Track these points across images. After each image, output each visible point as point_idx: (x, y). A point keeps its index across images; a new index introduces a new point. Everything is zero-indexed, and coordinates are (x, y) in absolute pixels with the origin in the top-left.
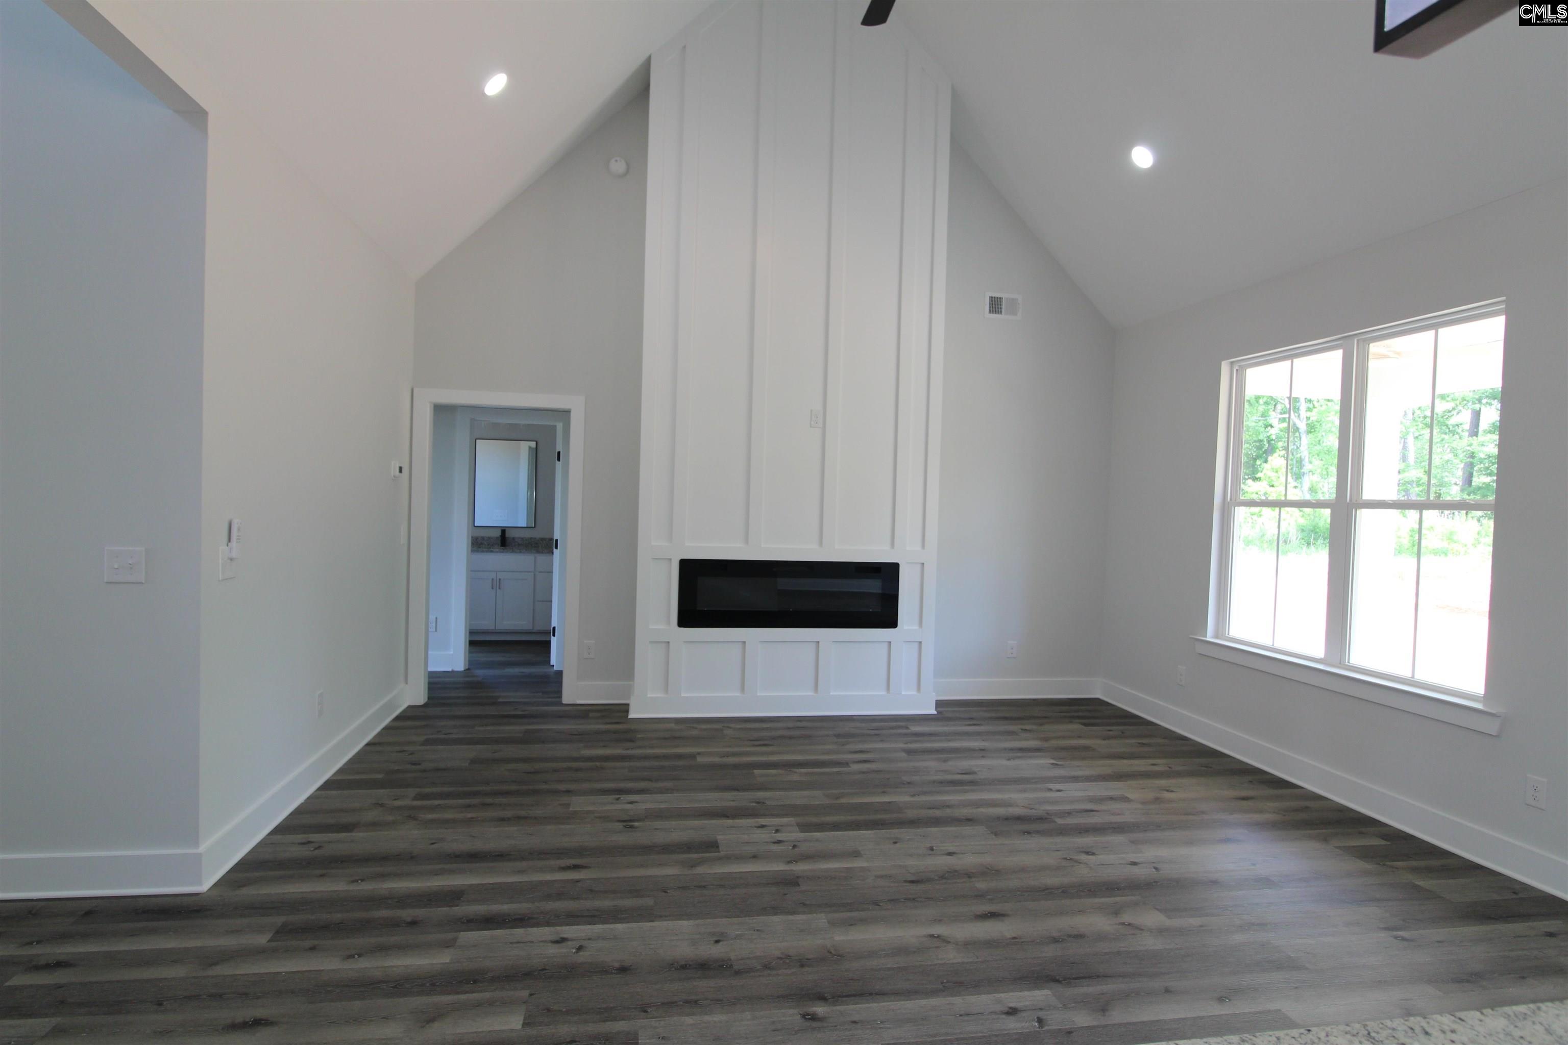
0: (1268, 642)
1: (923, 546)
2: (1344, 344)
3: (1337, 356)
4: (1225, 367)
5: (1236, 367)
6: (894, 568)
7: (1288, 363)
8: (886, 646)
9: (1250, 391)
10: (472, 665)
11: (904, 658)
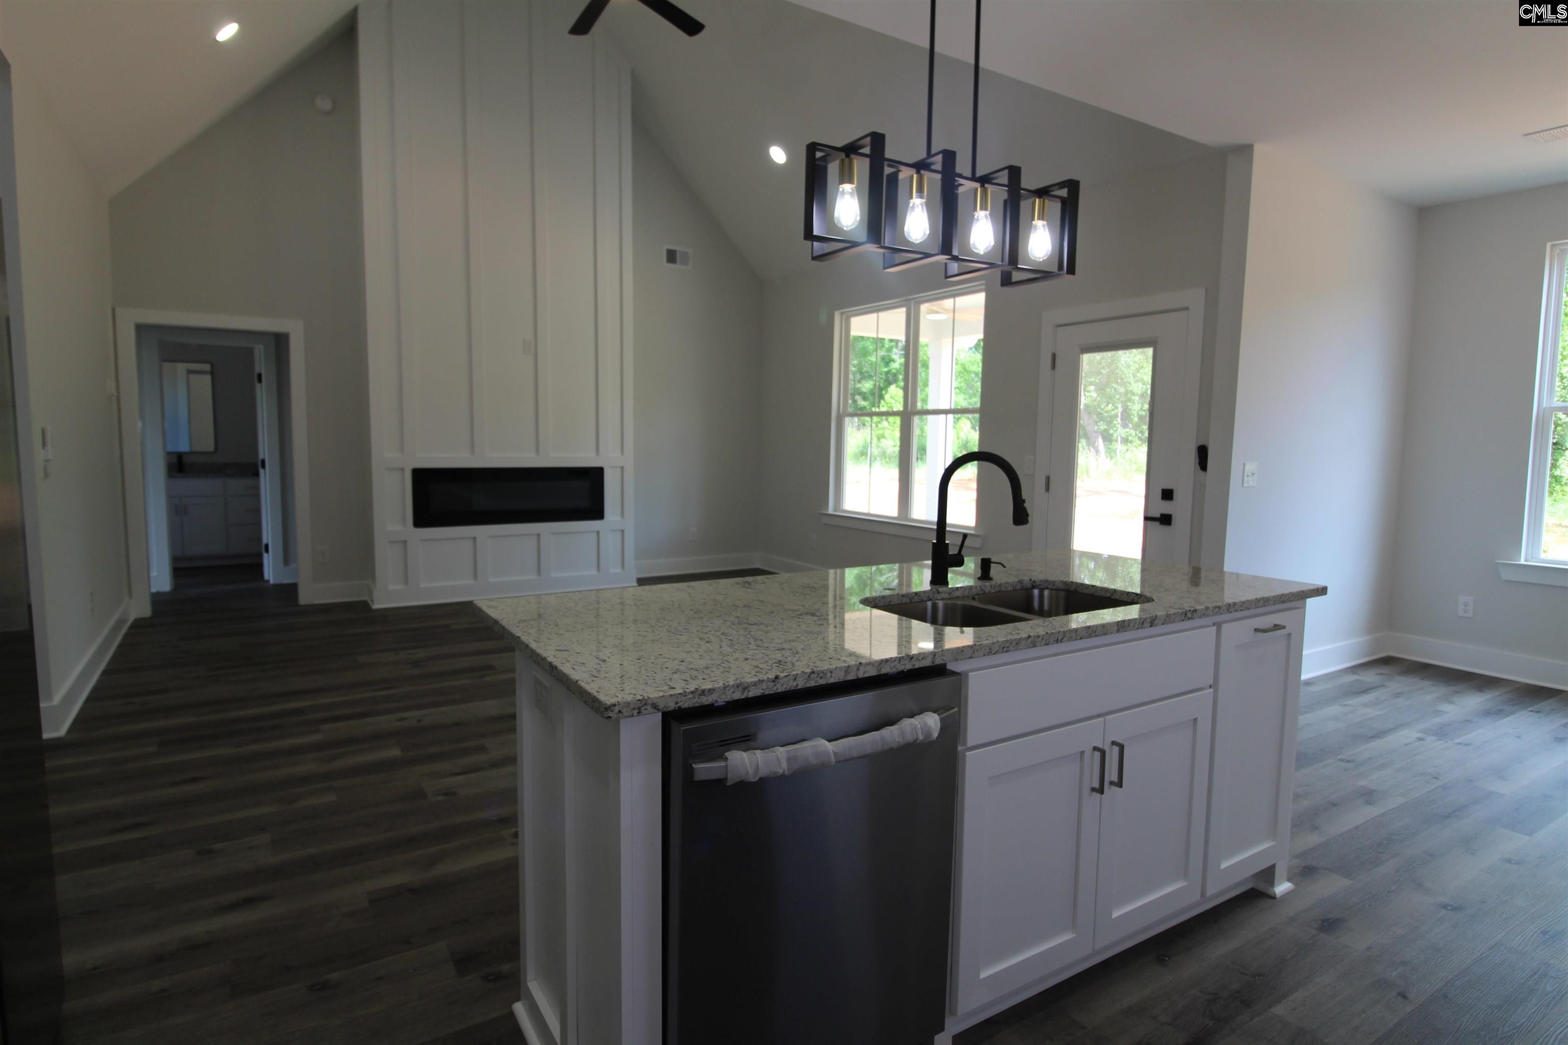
0: (866, 511)
1: (622, 453)
2: (906, 304)
3: (904, 310)
4: (837, 315)
5: (844, 316)
6: (598, 473)
7: (874, 315)
8: (594, 536)
9: (854, 333)
10: (177, 586)
11: (610, 543)
